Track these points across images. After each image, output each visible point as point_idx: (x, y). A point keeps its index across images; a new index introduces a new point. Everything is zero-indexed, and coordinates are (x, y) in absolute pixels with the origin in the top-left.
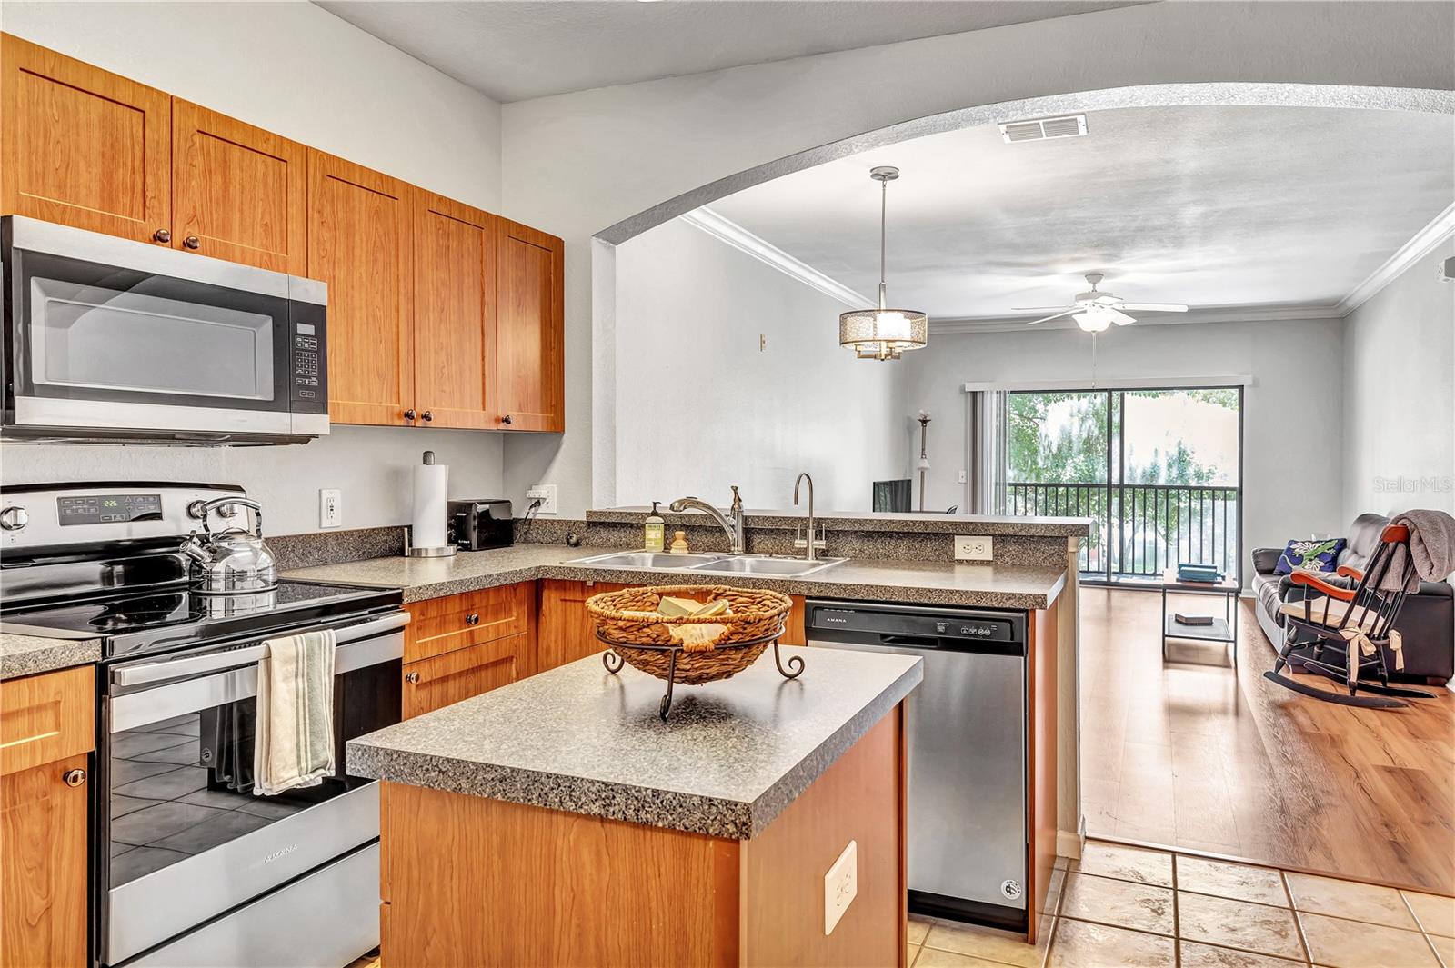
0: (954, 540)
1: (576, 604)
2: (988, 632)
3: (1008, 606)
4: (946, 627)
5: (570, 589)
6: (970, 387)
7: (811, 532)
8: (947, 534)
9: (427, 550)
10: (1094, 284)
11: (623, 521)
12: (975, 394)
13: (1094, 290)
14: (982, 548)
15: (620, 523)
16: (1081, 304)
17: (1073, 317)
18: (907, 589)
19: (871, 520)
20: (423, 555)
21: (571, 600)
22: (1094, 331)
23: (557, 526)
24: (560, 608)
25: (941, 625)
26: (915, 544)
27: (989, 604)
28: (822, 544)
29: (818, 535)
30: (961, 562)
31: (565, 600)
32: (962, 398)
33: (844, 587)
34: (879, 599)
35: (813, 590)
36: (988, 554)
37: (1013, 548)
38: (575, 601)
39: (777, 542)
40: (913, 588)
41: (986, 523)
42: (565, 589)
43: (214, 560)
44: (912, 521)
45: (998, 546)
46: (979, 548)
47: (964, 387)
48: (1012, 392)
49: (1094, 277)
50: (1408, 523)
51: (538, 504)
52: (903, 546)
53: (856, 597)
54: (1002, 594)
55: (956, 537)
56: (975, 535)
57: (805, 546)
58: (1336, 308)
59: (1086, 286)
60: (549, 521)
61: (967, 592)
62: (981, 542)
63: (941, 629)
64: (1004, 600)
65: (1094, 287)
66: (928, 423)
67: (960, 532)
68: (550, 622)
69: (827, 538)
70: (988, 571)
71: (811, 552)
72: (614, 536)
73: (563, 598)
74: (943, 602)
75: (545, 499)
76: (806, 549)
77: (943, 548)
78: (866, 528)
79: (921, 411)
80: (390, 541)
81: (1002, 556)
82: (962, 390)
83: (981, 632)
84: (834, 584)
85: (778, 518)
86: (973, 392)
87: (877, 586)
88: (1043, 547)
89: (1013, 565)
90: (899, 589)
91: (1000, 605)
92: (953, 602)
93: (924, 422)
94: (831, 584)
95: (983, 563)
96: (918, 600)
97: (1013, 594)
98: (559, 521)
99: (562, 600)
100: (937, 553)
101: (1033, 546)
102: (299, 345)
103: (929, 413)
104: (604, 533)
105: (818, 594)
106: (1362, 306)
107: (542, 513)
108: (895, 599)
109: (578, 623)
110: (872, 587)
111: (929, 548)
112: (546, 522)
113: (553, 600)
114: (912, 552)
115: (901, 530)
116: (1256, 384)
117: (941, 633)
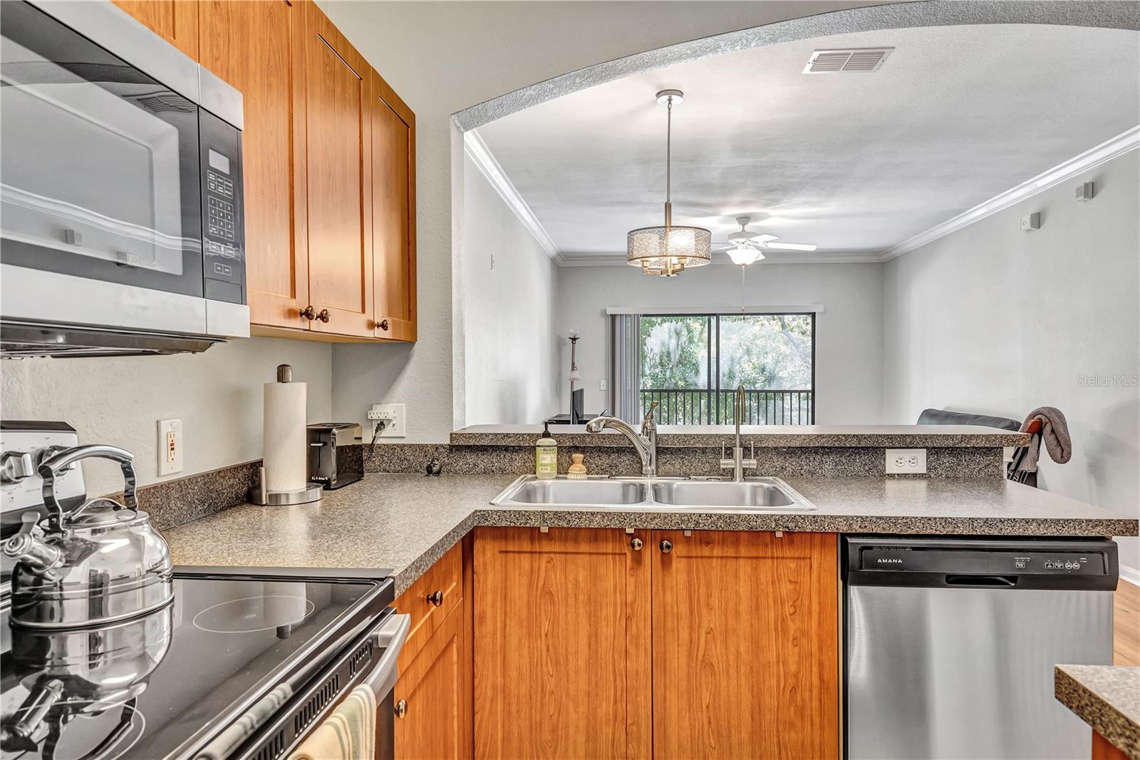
0: (884, 454)
1: (522, 556)
2: (1076, 566)
3: (1093, 534)
4: (1027, 563)
5: (514, 538)
6: (610, 311)
7: (738, 451)
8: (877, 448)
9: (287, 495)
10: (744, 225)
11: (499, 444)
12: (613, 317)
13: (743, 230)
14: (917, 461)
15: (492, 446)
16: (733, 242)
17: (727, 252)
18: (972, 520)
19: (798, 436)
20: (283, 501)
21: (514, 552)
22: (744, 265)
23: (408, 452)
24: (498, 563)
25: (1020, 561)
26: (843, 459)
27: (1072, 533)
28: (752, 463)
29: (746, 454)
30: (892, 476)
31: (506, 552)
32: (603, 319)
33: (894, 520)
34: (938, 533)
35: (854, 526)
36: (922, 469)
37: (947, 460)
38: (520, 552)
39: (686, 462)
40: (981, 519)
41: (924, 435)
42: (506, 538)
43: (70, 563)
44: (844, 435)
45: (931, 458)
46: (912, 461)
47: (606, 311)
48: (644, 315)
49: (744, 219)
50: (1043, 418)
51: (381, 426)
52: (829, 463)
53: (910, 532)
54: (1086, 521)
55: (887, 450)
56: (911, 448)
57: (733, 467)
58: (880, 255)
59: (737, 227)
60: (398, 445)
61: (1046, 520)
62: (914, 455)
63: (1021, 565)
64: (1089, 528)
65: (743, 228)
66: (577, 341)
67: (897, 445)
68: (486, 580)
69: (756, 454)
70: (923, 484)
71: (738, 473)
72: (483, 461)
73: (504, 549)
74: (1016, 534)
75: (391, 420)
76: (733, 469)
77: (872, 462)
78: (792, 444)
79: (572, 331)
80: (238, 485)
81: (936, 469)
82: (604, 313)
83: (1068, 566)
84: (881, 518)
85: (691, 435)
86: (612, 315)
87: (935, 518)
88: (978, 458)
89: (947, 477)
90: (963, 521)
91: (1085, 534)
92: (1029, 533)
93: (574, 339)
94: (877, 518)
95: (915, 476)
96: (987, 531)
97: (1100, 521)
98: (410, 446)
99: (501, 552)
100: (867, 468)
101: (967, 457)
102: (212, 186)
103: (578, 332)
104: (471, 458)
105: (861, 531)
106: (907, 254)
107: (387, 437)
108: (958, 531)
109: (525, 580)
110: (930, 519)
111: (858, 463)
112: (393, 447)
113: (489, 554)
114: (839, 467)
115: (832, 445)
116: (825, 313)
117: (1021, 569)
